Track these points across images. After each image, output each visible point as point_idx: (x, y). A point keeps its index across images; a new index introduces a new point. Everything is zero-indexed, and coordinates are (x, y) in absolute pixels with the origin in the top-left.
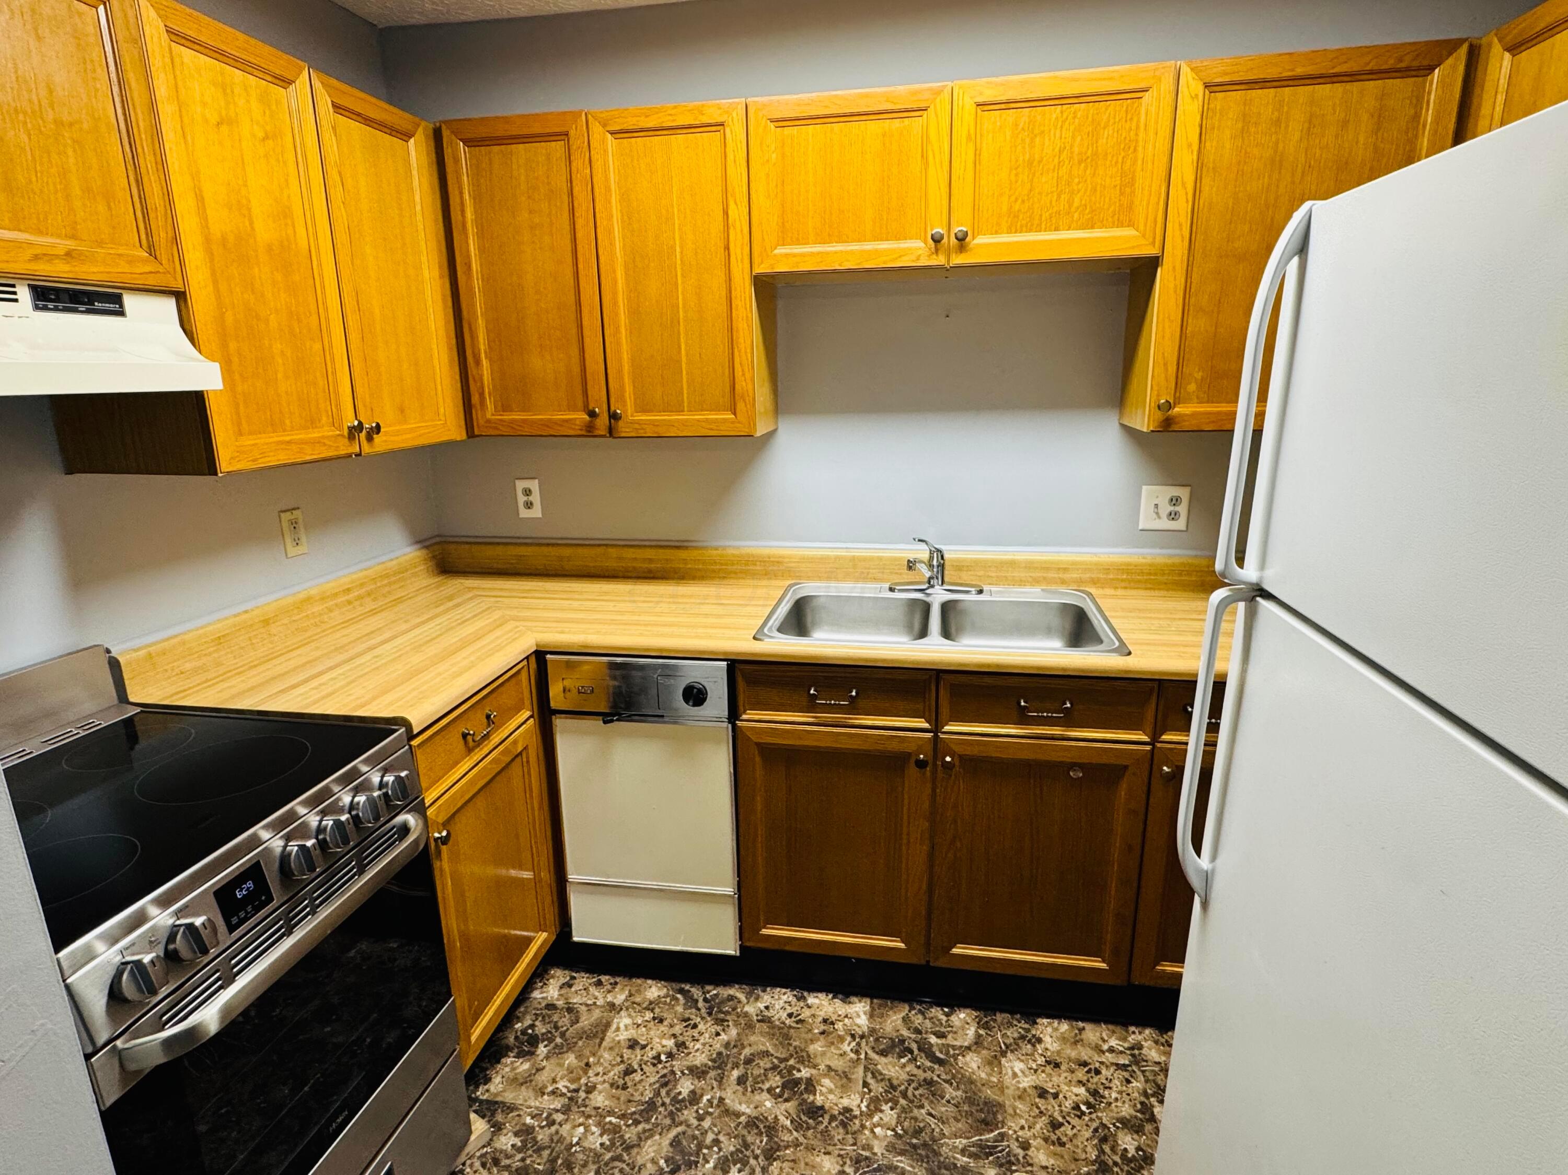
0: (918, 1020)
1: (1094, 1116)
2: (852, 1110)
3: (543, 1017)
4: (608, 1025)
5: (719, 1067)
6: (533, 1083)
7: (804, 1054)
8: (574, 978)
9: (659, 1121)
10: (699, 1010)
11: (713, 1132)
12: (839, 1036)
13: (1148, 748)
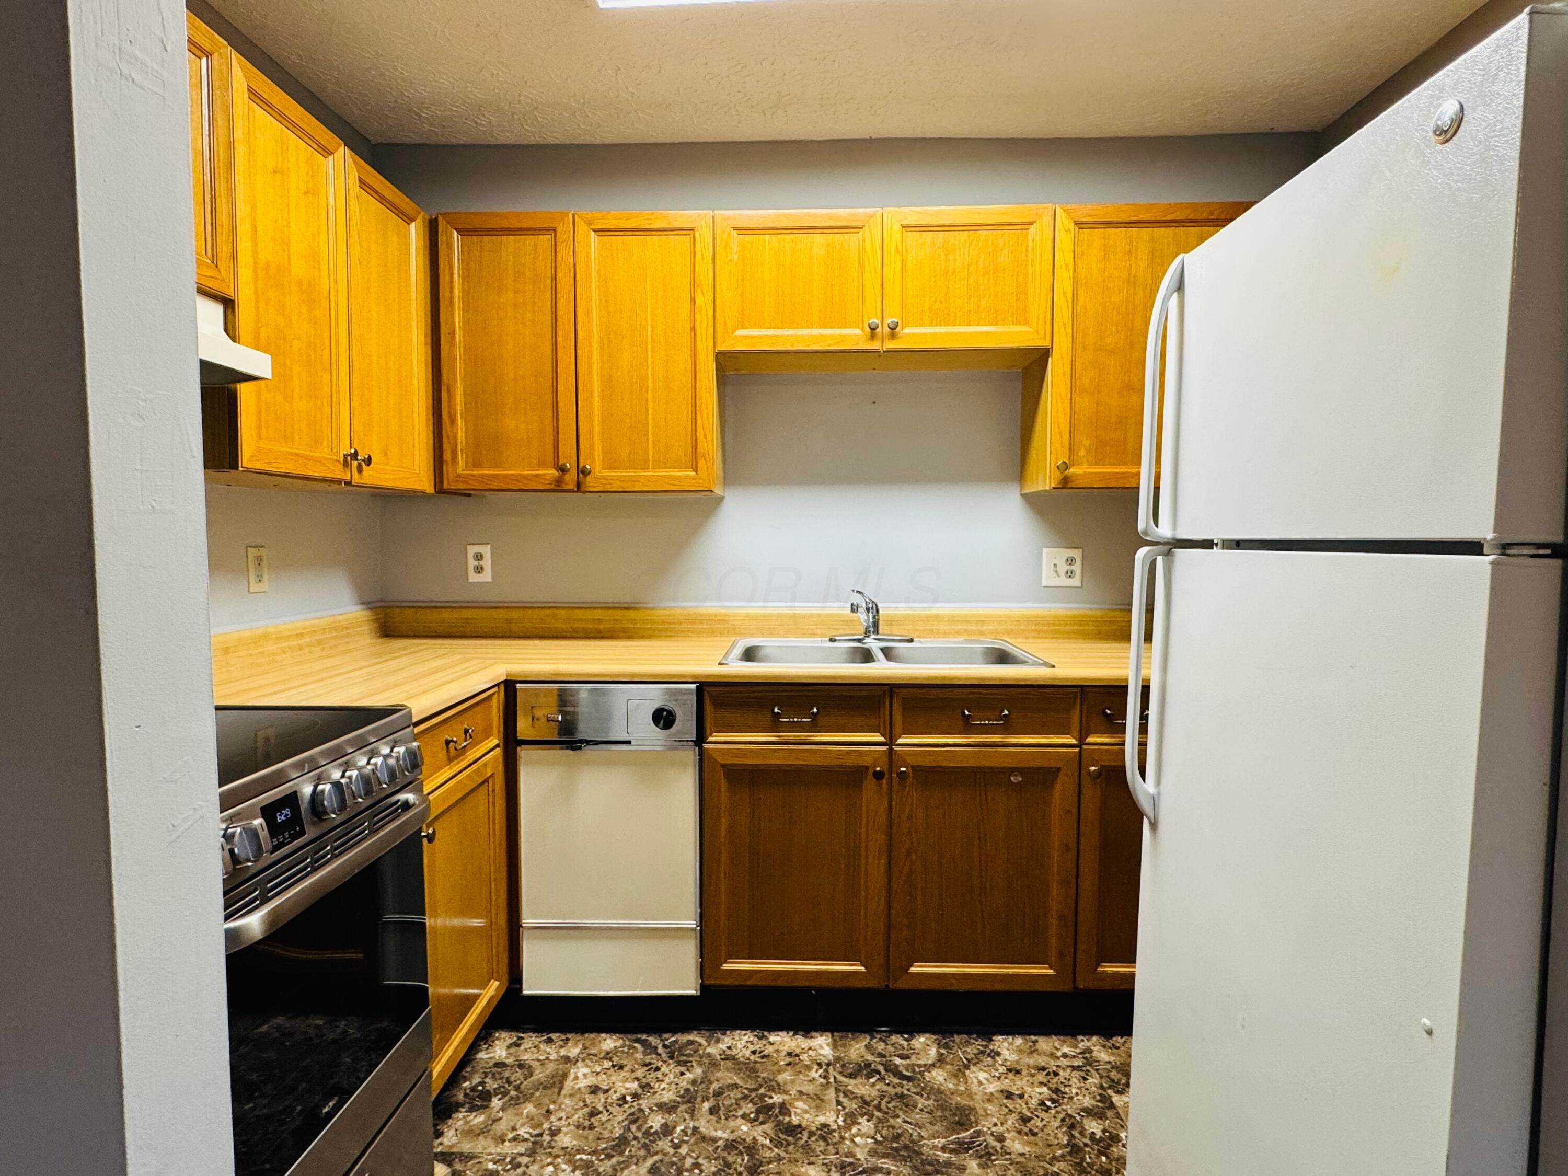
0: (881, 1047)
1: (1059, 1109)
2: (829, 1126)
3: (494, 1074)
4: (565, 1075)
5: (689, 1101)
6: (492, 1132)
7: (774, 1083)
8: (522, 1038)
9: (633, 1153)
10: (660, 1055)
11: (692, 1157)
12: (806, 1066)
13: (1077, 750)
